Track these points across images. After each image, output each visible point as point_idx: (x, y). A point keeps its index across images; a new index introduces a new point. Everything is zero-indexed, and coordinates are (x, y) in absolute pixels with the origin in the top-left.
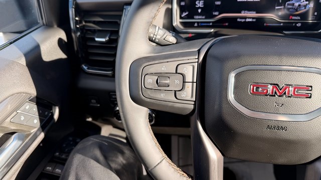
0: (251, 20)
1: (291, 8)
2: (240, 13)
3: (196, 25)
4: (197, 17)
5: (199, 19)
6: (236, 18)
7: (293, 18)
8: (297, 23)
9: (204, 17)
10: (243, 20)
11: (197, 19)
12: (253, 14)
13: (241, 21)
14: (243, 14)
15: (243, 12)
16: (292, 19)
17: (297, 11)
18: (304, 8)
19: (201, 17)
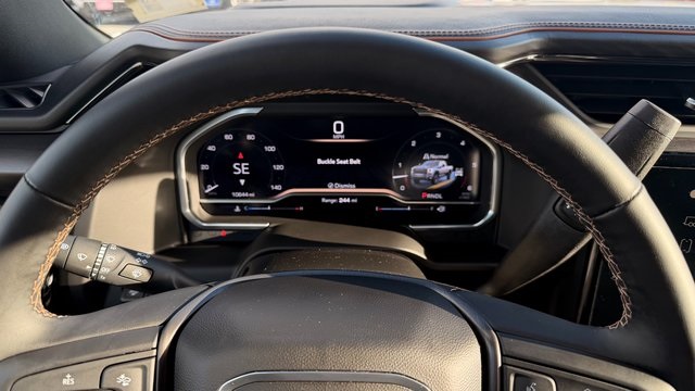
0: (347, 200)
1: (422, 179)
2: (325, 186)
3: (238, 209)
4: (239, 194)
5: (242, 198)
6: (318, 197)
7: (429, 196)
8: (438, 206)
9: (252, 195)
10: (333, 201)
11: (238, 198)
12: (351, 189)
13: (329, 203)
14: (332, 188)
15: (331, 185)
16: (426, 199)
17: (434, 183)
18: (445, 178)
19: (246, 195)
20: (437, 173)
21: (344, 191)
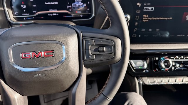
0: (55, 14)
1: (75, 7)
2: (49, 11)
3: (25, 19)
4: (24, 14)
5: (25, 15)
6: (47, 14)
7: (78, 12)
8: (80, 15)
9: (28, 14)
10: (51, 15)
11: (24, 15)
12: (56, 11)
15: (50, 10)
17: (78, 8)
19: (26, 14)
20: (79, 5)
21: (54, 12)
